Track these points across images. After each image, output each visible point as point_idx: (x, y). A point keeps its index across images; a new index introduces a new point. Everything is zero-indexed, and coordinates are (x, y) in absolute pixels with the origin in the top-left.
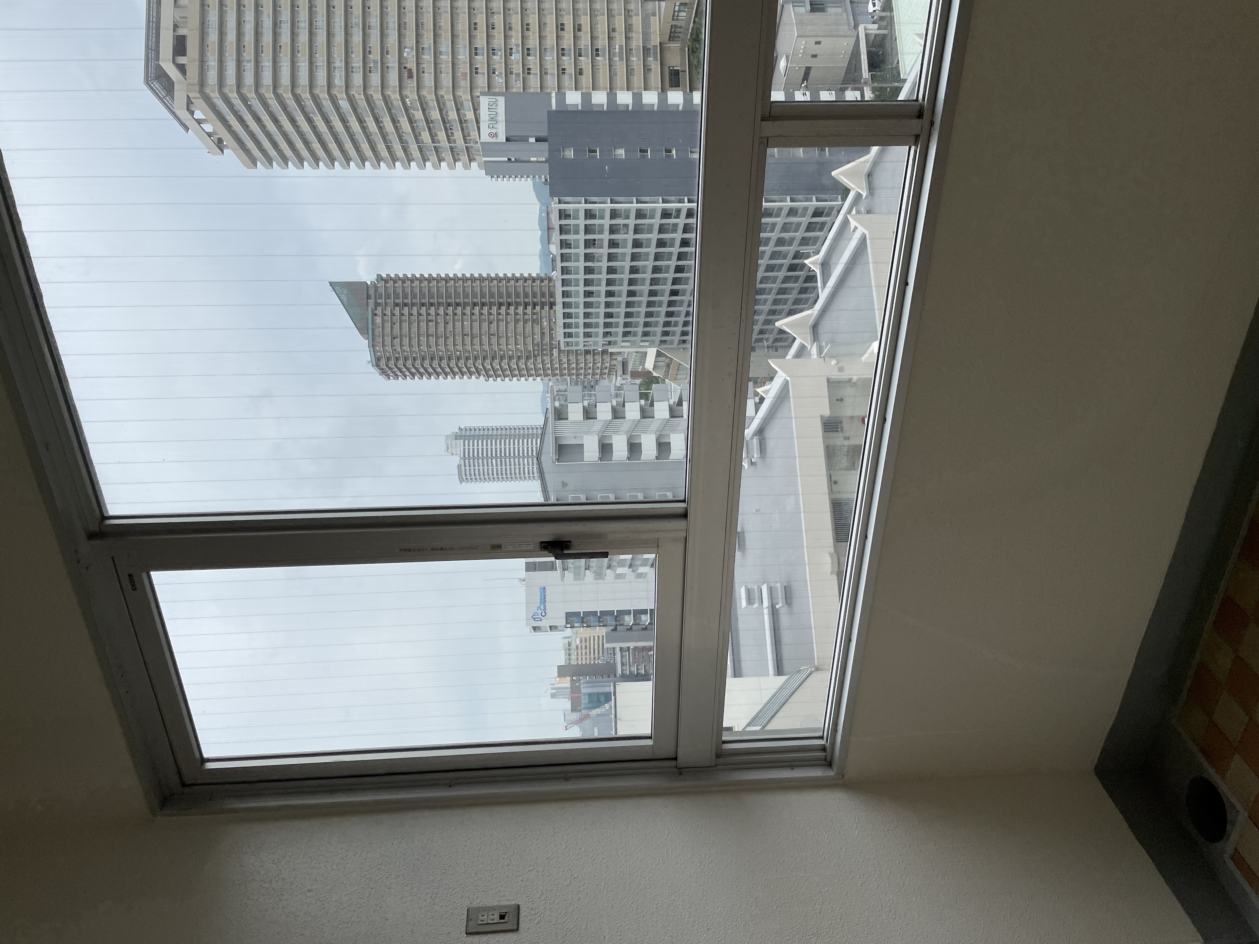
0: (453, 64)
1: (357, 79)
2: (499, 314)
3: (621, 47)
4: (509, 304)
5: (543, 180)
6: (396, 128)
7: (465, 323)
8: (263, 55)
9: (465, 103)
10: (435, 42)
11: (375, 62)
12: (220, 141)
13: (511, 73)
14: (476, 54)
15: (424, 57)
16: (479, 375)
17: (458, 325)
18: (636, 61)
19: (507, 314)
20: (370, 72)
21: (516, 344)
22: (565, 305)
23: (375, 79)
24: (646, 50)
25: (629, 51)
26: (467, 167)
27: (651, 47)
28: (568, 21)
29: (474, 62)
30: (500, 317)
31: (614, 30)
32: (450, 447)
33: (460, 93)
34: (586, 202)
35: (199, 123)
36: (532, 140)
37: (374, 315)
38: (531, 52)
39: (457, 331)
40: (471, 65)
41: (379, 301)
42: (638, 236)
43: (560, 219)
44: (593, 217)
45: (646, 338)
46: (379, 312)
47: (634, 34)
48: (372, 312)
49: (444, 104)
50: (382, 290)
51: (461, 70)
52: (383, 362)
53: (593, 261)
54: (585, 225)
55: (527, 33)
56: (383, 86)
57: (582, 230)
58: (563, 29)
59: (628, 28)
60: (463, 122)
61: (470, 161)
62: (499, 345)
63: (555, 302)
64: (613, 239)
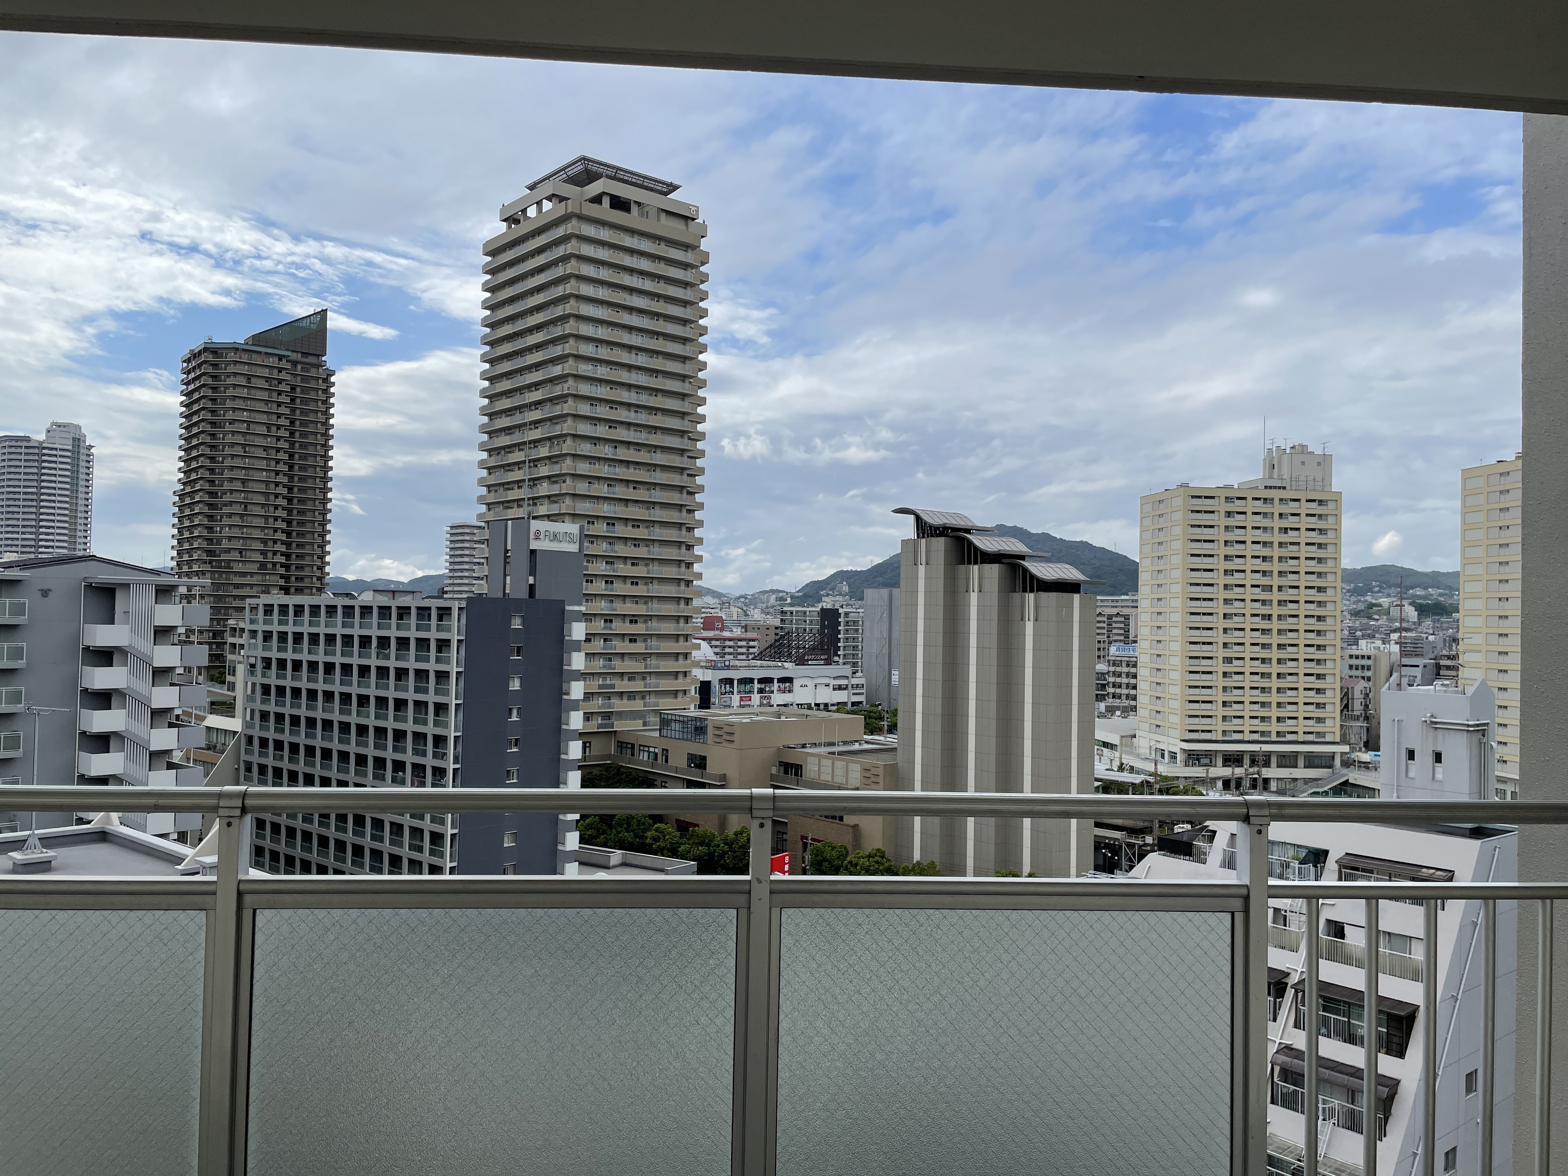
0: (598, 498)
1: (585, 389)
2: (276, 519)
3: (613, 686)
4: (289, 534)
5: (445, 589)
6: (531, 423)
7: (264, 473)
8: (610, 291)
9: (556, 506)
10: (621, 480)
11: (601, 412)
12: (517, 222)
13: (588, 561)
14: (608, 524)
15: (606, 467)
16: (184, 484)
17: (263, 464)
18: (597, 705)
19: (275, 530)
20: (591, 405)
21: (230, 538)
22: (284, 609)
23: (584, 409)
24: (607, 716)
25: (608, 696)
26: (481, 500)
27: (611, 722)
28: (639, 628)
29: (600, 521)
30: (271, 520)
31: (630, 679)
33: (568, 501)
34: (459, 641)
35: (537, 203)
36: (531, 580)
37: (281, 357)
38: (609, 586)
39: (252, 461)
40: (597, 517)
41: (299, 367)
42: (411, 705)
43: (439, 608)
44: (439, 650)
45: (257, 716)
46: (284, 364)
47: (625, 701)
48: (284, 356)
49: (556, 482)
50: (313, 373)
51: (592, 505)
52: (210, 358)
53: (378, 647)
54: (429, 639)
55: (629, 581)
56: (576, 417)
57: (423, 635)
58: (631, 622)
59: (632, 695)
60: (534, 501)
61: (488, 504)
62: (230, 515)
63: (289, 594)
64: (408, 674)
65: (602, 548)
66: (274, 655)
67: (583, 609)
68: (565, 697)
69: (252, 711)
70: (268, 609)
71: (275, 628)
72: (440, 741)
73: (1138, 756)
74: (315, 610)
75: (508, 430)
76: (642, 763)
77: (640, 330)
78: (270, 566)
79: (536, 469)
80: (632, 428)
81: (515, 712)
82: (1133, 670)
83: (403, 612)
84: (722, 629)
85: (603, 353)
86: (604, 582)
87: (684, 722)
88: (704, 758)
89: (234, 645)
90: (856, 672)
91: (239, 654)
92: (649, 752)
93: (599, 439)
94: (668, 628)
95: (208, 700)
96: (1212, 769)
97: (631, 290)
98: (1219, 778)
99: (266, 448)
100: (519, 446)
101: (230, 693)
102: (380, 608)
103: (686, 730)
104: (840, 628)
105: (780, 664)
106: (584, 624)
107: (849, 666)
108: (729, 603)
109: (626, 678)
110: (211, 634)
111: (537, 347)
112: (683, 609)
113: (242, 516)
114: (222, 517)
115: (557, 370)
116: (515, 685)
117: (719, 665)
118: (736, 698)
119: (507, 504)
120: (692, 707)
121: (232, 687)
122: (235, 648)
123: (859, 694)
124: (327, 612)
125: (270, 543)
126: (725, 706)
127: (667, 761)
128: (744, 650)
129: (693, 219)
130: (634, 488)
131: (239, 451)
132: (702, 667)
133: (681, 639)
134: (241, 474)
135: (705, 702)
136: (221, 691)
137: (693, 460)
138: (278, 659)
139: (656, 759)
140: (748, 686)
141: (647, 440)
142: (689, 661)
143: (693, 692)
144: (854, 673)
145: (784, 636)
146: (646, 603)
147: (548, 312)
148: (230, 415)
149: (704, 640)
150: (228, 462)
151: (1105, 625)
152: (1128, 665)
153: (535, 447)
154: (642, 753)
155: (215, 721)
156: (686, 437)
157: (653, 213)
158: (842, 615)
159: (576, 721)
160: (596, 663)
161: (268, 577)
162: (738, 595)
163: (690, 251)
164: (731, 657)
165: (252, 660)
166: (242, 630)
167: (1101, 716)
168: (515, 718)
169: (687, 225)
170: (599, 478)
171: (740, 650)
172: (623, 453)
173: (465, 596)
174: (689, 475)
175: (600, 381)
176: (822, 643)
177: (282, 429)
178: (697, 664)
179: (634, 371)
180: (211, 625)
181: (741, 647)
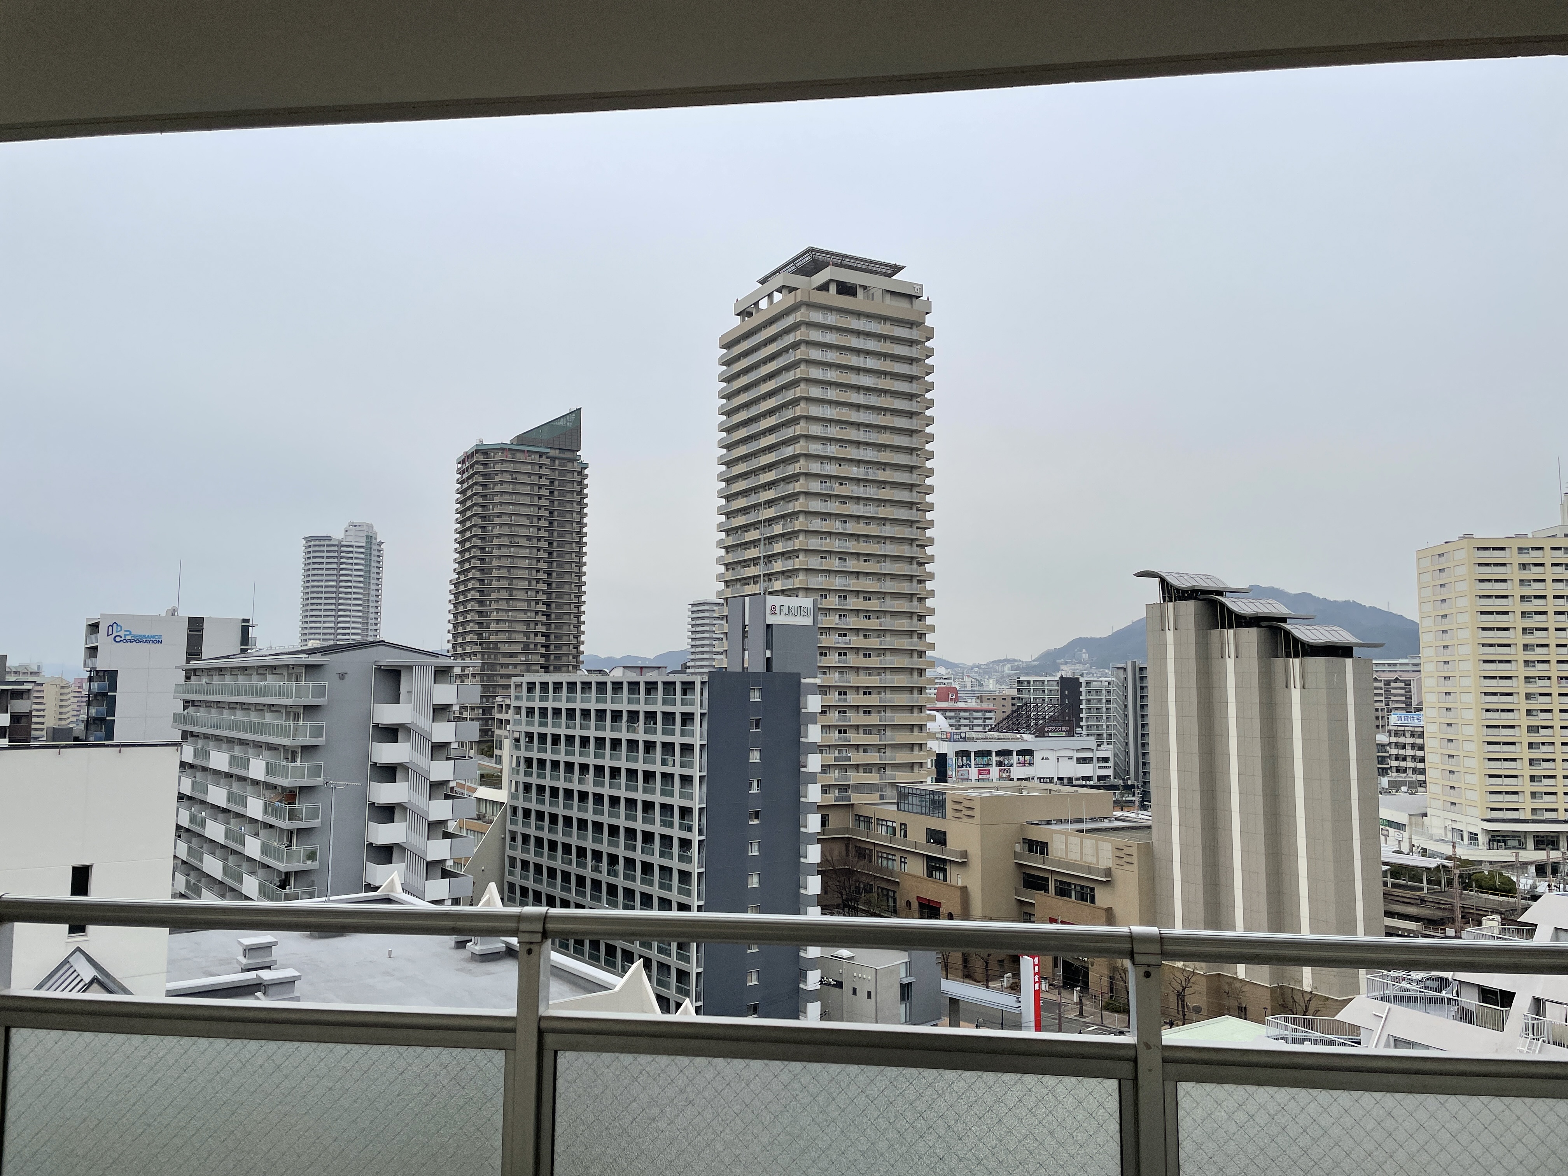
0: (830, 571)
1: (815, 467)
2: (537, 603)
3: (849, 759)
4: (548, 616)
5: (688, 664)
6: (766, 502)
7: (527, 561)
8: (838, 372)
9: (789, 581)
10: (852, 553)
11: (831, 488)
12: (750, 314)
13: (821, 634)
14: (840, 597)
15: (837, 541)
16: (458, 573)
17: (526, 553)
18: (833, 778)
19: (537, 613)
20: (822, 482)
21: (498, 621)
22: (544, 685)
23: (815, 486)
24: (844, 788)
25: (844, 768)
26: (719, 577)
27: (848, 794)
28: (873, 700)
29: (832, 594)
30: (533, 604)
31: (865, 751)
32: (357, 528)
33: (801, 576)
34: (702, 715)
35: (768, 295)
36: (768, 654)
37: (541, 455)
38: (843, 658)
39: (517, 550)
40: (830, 590)
41: (557, 462)
42: (658, 777)
43: (683, 683)
44: (684, 723)
45: (521, 788)
46: (544, 460)
47: (861, 774)
48: (544, 453)
49: (790, 558)
50: (569, 467)
51: (824, 579)
52: (481, 458)
53: (628, 721)
54: (674, 713)
55: (861, 653)
56: (807, 494)
57: (669, 709)
58: (865, 693)
59: (868, 768)
60: (770, 577)
61: (726, 582)
62: (498, 600)
63: (548, 672)
64: (655, 747)
65: (834, 621)
66: (536, 729)
67: (818, 681)
68: (803, 769)
69: (517, 783)
70: (531, 687)
71: (537, 704)
72: (685, 812)
73: (1431, 837)
74: (572, 685)
75: (745, 510)
76: (879, 837)
77: (868, 408)
78: (532, 646)
79: (770, 546)
80: (861, 503)
81: (756, 783)
82: (1419, 741)
83: (651, 687)
84: (956, 700)
85: (832, 431)
86: (837, 654)
87: (921, 795)
88: (945, 833)
89: (502, 720)
90: (1102, 743)
91: (506, 729)
92: (887, 826)
93: (830, 514)
94: (903, 699)
95: (478, 772)
96: (1522, 853)
97: (858, 370)
98: (1531, 863)
99: (529, 538)
100: (755, 525)
101: (497, 766)
102: (629, 683)
103: (923, 804)
104: (1081, 698)
105: (1018, 736)
106: (818, 697)
107: (1093, 738)
108: (963, 673)
109: (861, 750)
110: (481, 711)
111: (770, 431)
112: (915, 681)
113: (508, 600)
114: (491, 602)
115: (789, 451)
116: (755, 757)
117: (955, 737)
118: (973, 772)
119: (745, 581)
120: (929, 779)
121: (499, 760)
122: (502, 723)
123: (1105, 767)
124: (582, 688)
125: (532, 625)
126: (963, 780)
127: (905, 836)
128: (980, 721)
129: (918, 297)
130: (865, 561)
131: (505, 541)
132: (937, 739)
133: (916, 711)
134: (507, 562)
135: (942, 776)
136: (489, 764)
137: (922, 531)
138: (539, 734)
139: (894, 834)
140: (986, 759)
141: (877, 513)
142: (924, 734)
143: (929, 763)
144: (1099, 745)
145: (1022, 706)
146: (879, 674)
147: (780, 397)
148: (497, 510)
149: (938, 711)
150: (496, 552)
151: (1382, 692)
152: (1412, 736)
153: (770, 525)
154: (879, 827)
155: (485, 792)
156: (915, 508)
157: (878, 294)
158: (1084, 685)
159: (814, 794)
160: (832, 735)
161: (530, 657)
162: (971, 664)
163: (915, 327)
164: (967, 728)
165: (517, 735)
166: (508, 706)
167: (1384, 792)
168: (755, 790)
169: (911, 303)
170: (830, 552)
171: (976, 722)
172: (852, 527)
173: (706, 670)
174: (918, 546)
175: (830, 459)
176: (1062, 713)
177: (543, 520)
178: (932, 736)
179: (862, 448)
180: (482, 703)
181: (977, 718)
